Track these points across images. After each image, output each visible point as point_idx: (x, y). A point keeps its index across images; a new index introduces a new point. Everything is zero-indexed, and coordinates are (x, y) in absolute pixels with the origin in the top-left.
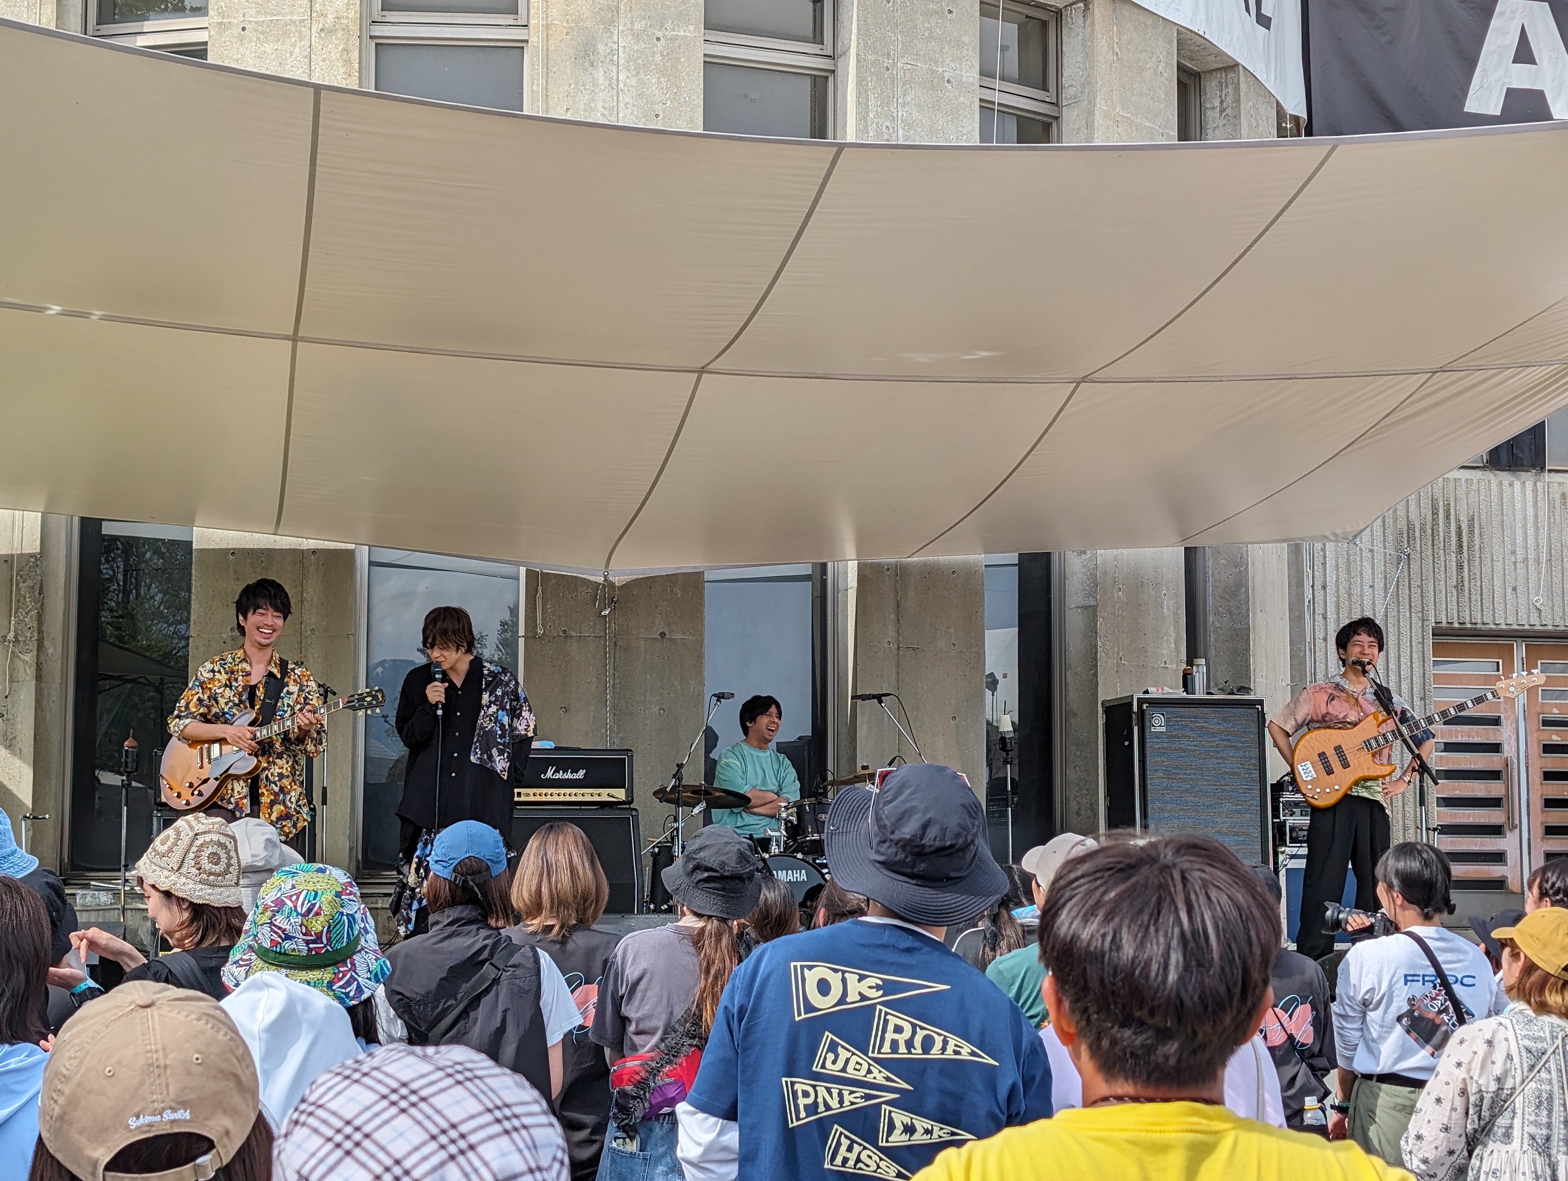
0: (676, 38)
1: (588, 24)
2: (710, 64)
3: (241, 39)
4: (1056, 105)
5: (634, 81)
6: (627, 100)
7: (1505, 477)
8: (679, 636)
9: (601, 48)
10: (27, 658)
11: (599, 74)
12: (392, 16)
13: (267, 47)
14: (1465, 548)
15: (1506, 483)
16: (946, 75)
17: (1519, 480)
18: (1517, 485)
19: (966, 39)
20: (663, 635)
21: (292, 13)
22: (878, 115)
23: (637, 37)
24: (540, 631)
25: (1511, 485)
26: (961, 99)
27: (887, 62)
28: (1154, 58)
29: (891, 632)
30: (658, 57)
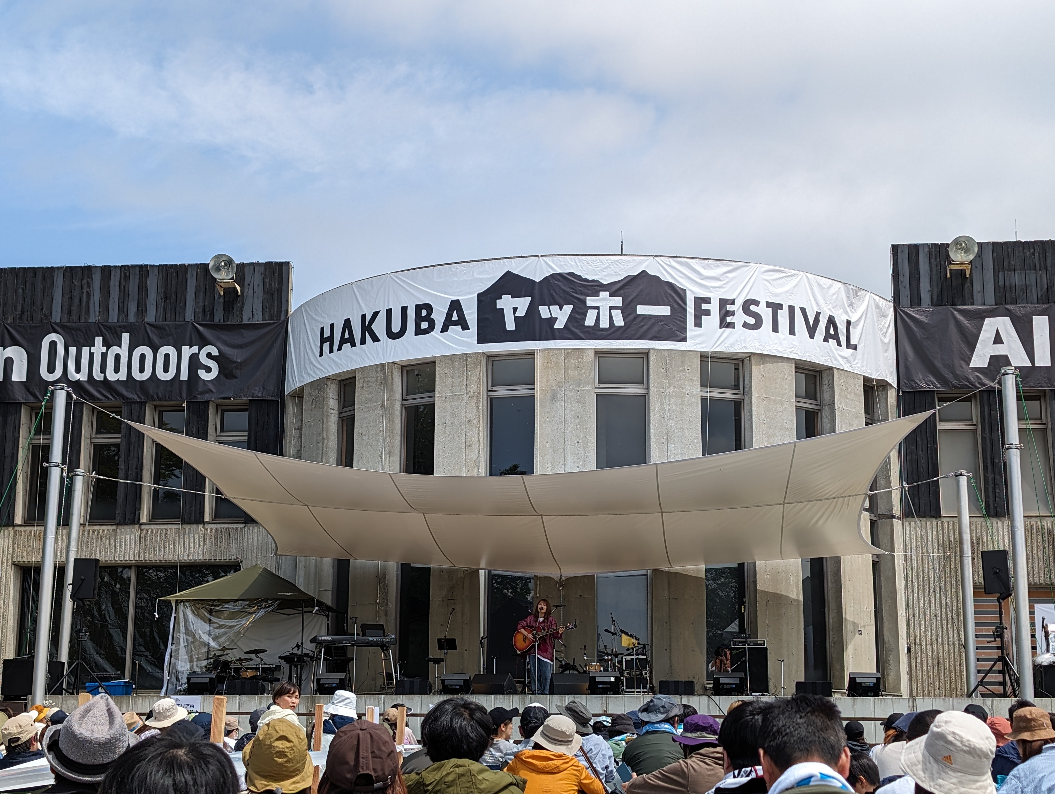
0: (585, 390)
1: (555, 388)
2: (598, 396)
3: (445, 401)
4: (743, 394)
5: (570, 406)
6: (568, 412)
7: (994, 520)
8: (586, 596)
9: (558, 395)
10: (382, 609)
11: (558, 405)
12: (495, 388)
13: (453, 403)
14: (976, 551)
15: (994, 523)
16: (687, 392)
17: (1001, 521)
18: (1000, 523)
19: (695, 378)
20: (581, 595)
21: (460, 392)
22: (659, 409)
23: (571, 391)
24: (538, 595)
25: (997, 523)
26: (693, 400)
27: (662, 390)
28: (782, 374)
29: (666, 593)
30: (578, 397)
